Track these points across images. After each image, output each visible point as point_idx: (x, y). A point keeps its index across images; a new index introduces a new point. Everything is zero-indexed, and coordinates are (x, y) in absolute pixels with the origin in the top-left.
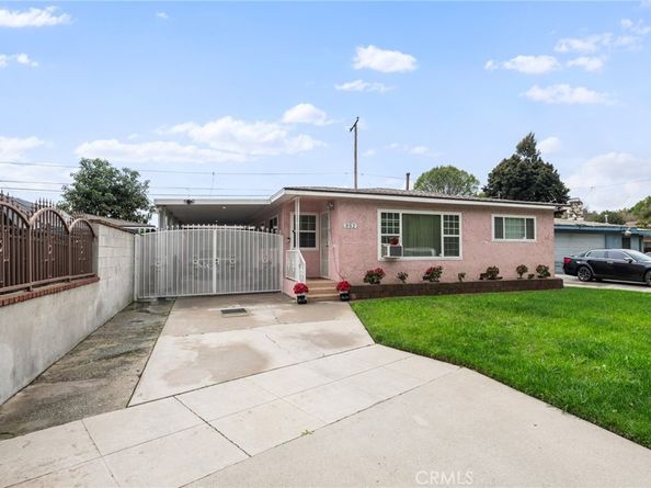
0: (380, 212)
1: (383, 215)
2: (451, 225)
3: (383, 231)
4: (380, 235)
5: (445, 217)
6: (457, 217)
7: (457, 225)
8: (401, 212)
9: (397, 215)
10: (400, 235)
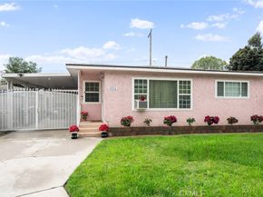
0: (133, 79)
1: (136, 81)
2: (185, 87)
3: (136, 92)
4: (133, 94)
5: (181, 82)
6: (189, 82)
7: (189, 87)
8: (148, 79)
9: (146, 81)
10: (148, 94)
